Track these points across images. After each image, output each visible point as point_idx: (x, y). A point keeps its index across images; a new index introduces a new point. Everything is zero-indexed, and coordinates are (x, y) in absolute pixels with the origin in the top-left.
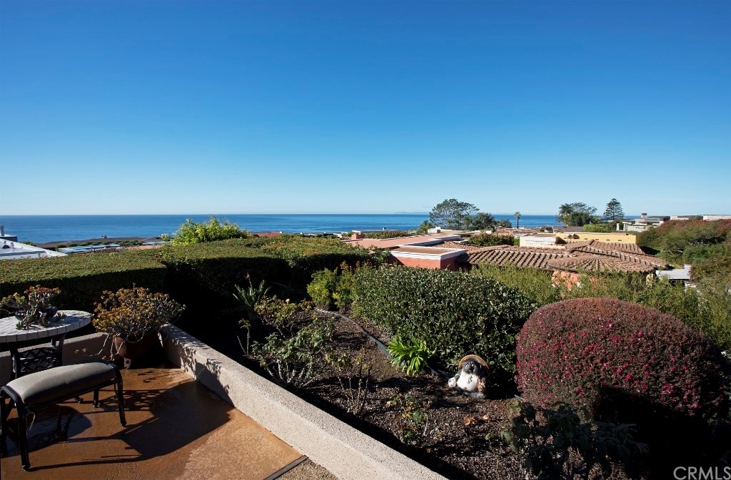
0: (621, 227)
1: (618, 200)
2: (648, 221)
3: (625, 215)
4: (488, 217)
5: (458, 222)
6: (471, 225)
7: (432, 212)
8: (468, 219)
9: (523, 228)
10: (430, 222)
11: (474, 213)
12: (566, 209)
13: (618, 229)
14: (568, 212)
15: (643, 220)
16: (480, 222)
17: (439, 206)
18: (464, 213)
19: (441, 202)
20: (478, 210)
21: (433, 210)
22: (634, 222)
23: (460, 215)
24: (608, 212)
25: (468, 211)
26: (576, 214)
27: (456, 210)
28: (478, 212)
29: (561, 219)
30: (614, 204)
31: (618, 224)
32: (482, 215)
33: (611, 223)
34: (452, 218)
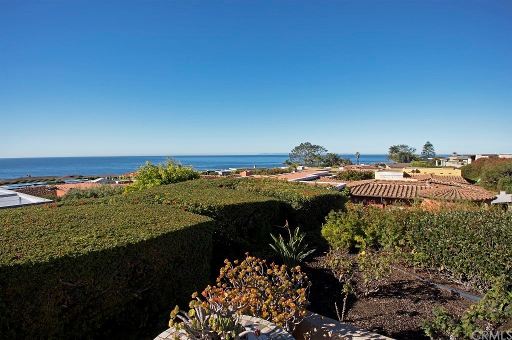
0: (439, 163)
1: (431, 143)
2: (460, 159)
3: (436, 154)
4: (336, 157)
5: (312, 161)
6: (322, 163)
7: (291, 153)
8: (320, 158)
9: (363, 165)
10: (290, 161)
11: (324, 153)
12: (394, 149)
13: (437, 165)
14: (396, 152)
15: (456, 158)
16: (329, 161)
17: (297, 148)
18: (316, 153)
19: (298, 145)
20: (326, 151)
21: (292, 151)
22: (449, 159)
23: (313, 155)
24: (424, 152)
25: (319, 152)
26: (402, 154)
27: (309, 151)
28: (327, 152)
29: (391, 157)
30: (428, 146)
31: (437, 161)
32: (331, 155)
33: (432, 160)
34: (308, 158)
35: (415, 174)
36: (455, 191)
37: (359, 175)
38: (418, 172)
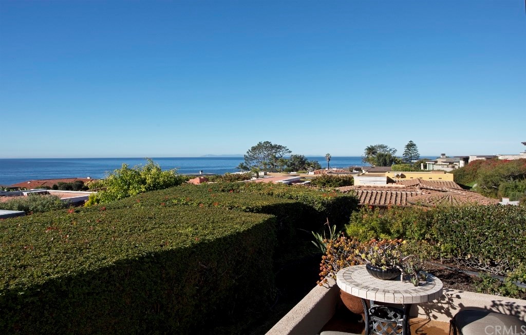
0: (425, 167)
1: (414, 143)
2: (450, 161)
3: (420, 156)
4: (302, 159)
5: (273, 165)
6: (286, 167)
7: (247, 154)
8: (282, 161)
9: (335, 169)
10: (245, 165)
11: (287, 155)
12: (371, 150)
13: (422, 168)
14: (373, 153)
15: (445, 160)
16: (294, 164)
17: (254, 149)
18: (278, 155)
19: (255, 145)
20: (290, 152)
21: (248, 152)
22: (436, 162)
23: (275, 157)
24: (406, 153)
25: (281, 153)
26: (381, 156)
27: (269, 152)
28: (291, 154)
29: (367, 160)
30: (411, 146)
31: (422, 164)
32: (296, 157)
33: (417, 163)
34: (267, 161)
35: (400, 179)
36: (450, 197)
37: (336, 181)
38: (403, 176)
